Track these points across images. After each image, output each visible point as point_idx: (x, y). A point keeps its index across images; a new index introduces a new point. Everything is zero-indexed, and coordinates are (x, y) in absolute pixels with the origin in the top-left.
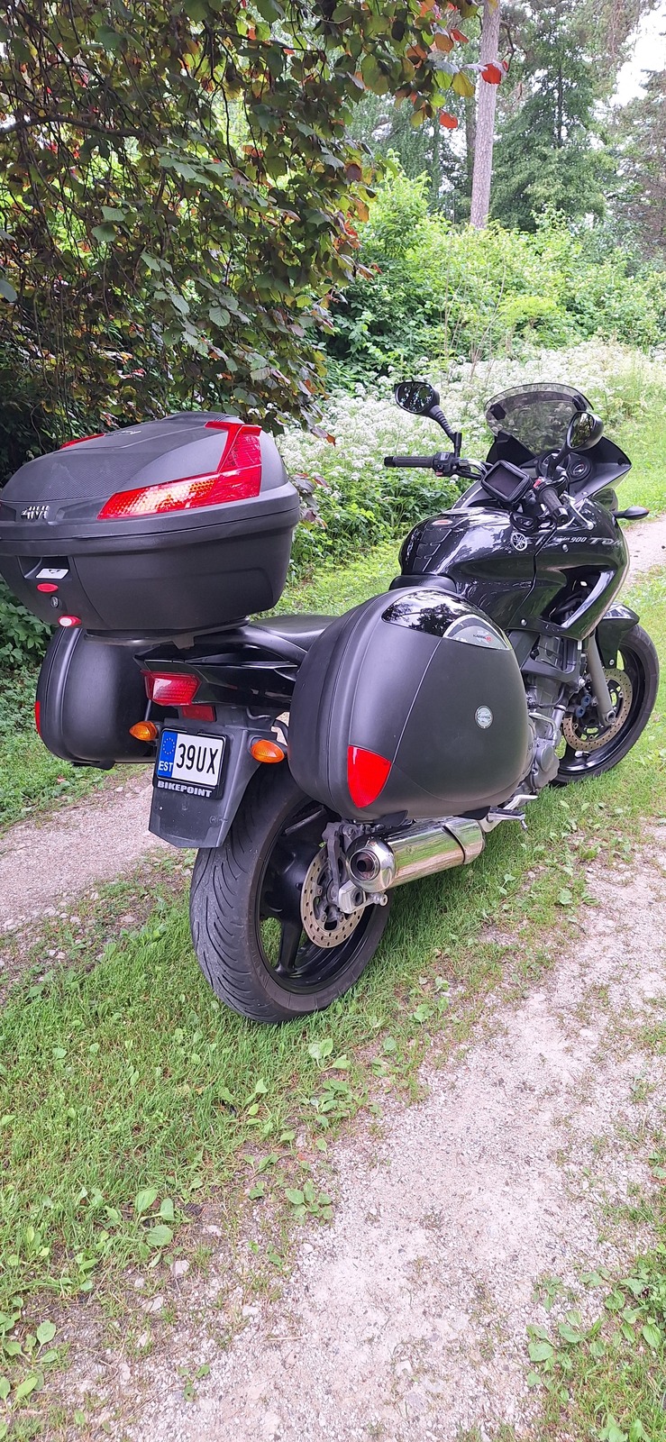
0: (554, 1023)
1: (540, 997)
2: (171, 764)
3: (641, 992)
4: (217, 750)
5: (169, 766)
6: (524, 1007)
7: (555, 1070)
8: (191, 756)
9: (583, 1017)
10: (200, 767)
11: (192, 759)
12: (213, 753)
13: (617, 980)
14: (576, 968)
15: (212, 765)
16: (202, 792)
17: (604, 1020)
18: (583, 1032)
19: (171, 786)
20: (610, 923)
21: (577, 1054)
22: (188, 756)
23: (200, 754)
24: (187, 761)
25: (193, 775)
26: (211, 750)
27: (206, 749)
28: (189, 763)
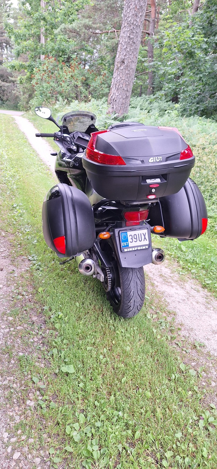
2: (127, 242)
4: (146, 233)
5: (126, 243)
8: (135, 237)
10: (140, 240)
11: (136, 239)
12: (144, 234)
15: (145, 238)
16: (144, 248)
19: (131, 249)
22: (134, 238)
23: (139, 236)
24: (134, 240)
25: (138, 243)
26: (143, 233)
27: (141, 234)
28: (136, 240)
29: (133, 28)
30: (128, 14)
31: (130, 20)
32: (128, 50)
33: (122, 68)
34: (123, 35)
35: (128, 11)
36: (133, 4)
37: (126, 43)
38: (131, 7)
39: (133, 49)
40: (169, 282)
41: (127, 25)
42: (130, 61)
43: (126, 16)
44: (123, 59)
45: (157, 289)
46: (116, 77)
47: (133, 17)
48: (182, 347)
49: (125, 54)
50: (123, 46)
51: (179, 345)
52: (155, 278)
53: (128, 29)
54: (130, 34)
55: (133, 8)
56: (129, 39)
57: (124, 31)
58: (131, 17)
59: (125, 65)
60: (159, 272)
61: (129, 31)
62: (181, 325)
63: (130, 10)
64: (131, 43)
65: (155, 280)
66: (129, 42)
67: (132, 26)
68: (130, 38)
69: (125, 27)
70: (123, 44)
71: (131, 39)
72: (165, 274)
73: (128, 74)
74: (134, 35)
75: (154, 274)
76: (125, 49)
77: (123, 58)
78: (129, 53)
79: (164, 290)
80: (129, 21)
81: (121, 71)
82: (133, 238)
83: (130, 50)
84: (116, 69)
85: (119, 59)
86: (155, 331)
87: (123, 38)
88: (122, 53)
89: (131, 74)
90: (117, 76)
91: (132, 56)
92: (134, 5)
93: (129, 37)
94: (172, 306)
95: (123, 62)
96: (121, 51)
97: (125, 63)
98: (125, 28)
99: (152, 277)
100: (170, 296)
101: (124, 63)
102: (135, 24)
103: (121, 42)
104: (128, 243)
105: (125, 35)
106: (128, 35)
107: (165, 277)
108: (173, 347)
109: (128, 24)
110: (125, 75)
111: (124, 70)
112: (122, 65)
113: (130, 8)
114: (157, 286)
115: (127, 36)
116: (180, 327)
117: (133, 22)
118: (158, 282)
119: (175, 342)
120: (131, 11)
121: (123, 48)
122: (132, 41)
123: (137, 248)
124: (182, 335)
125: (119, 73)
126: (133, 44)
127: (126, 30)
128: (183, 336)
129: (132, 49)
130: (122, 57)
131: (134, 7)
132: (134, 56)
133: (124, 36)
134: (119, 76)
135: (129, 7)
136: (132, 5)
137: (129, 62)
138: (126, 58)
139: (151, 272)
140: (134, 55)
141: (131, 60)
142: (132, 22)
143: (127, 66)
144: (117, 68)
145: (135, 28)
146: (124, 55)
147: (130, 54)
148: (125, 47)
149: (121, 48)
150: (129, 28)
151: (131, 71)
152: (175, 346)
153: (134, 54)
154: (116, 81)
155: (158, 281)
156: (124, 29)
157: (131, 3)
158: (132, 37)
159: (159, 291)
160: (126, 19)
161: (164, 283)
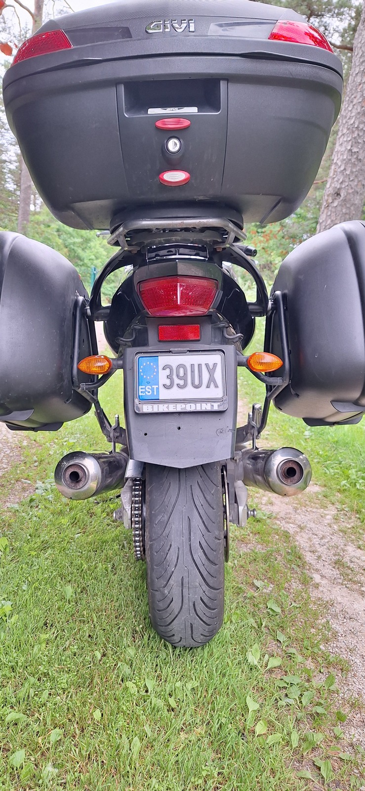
2: (155, 387)
4: (215, 365)
5: (153, 389)
8: (182, 373)
10: (197, 382)
11: (184, 378)
12: (211, 368)
15: (212, 380)
16: (207, 407)
19: (164, 408)
22: (178, 376)
23: (193, 372)
24: (177, 381)
25: (190, 392)
26: (207, 365)
27: (199, 365)
28: (182, 382)
29: (358, 135)
30: (349, 114)
31: (352, 122)
32: (348, 172)
33: (335, 204)
34: (339, 148)
35: (350, 109)
36: (358, 97)
37: (345, 162)
38: (355, 101)
39: (356, 171)
40: (355, 582)
41: (348, 132)
42: (350, 191)
43: (346, 117)
44: (339, 189)
45: (314, 594)
46: (323, 221)
47: (358, 117)
48: (334, 781)
49: (341, 180)
50: (340, 167)
51: (323, 772)
52: (318, 566)
53: (348, 137)
54: (352, 147)
55: (359, 102)
56: (350, 154)
57: (341, 143)
58: (354, 118)
59: (341, 198)
60: (335, 555)
61: (350, 140)
62: (353, 705)
63: (353, 106)
64: (354, 160)
65: (317, 570)
66: (350, 160)
67: (356, 132)
68: (352, 152)
69: (343, 135)
70: (339, 164)
71: (353, 154)
72: (352, 562)
73: (346, 214)
74: (359, 147)
75: (319, 557)
76: (342, 172)
77: (338, 187)
78: (349, 179)
79: (333, 597)
80: (352, 124)
81: (333, 210)
82: (175, 377)
83: (352, 172)
84: (325, 208)
85: (331, 189)
86: (253, 706)
87: (339, 155)
88: (336, 179)
89: (352, 215)
90: (326, 219)
91: (356, 183)
92: (360, 97)
93: (350, 150)
94: (342, 645)
95: (338, 194)
96: (335, 176)
97: (342, 195)
98: (343, 137)
99: (313, 562)
100: (348, 616)
101: (339, 196)
102: (362, 129)
103: (335, 161)
104: (158, 389)
105: (343, 149)
106: (349, 148)
107: (348, 567)
108: (300, 774)
109: (348, 129)
110: (340, 216)
111: (339, 208)
112: (335, 199)
113: (354, 103)
114: (317, 586)
115: (346, 149)
116: (346, 710)
117: (358, 125)
118: (323, 576)
119: (314, 759)
120: (355, 107)
121: (339, 170)
122: (355, 156)
123: (183, 406)
124: (346, 738)
125: (329, 214)
126: (356, 163)
127: (345, 139)
128: (351, 745)
129: (354, 170)
130: (336, 186)
131: (361, 101)
132: (360, 183)
133: (341, 150)
134: (330, 218)
135: (352, 102)
136: (357, 99)
137: (350, 193)
138: (343, 186)
139: (313, 552)
140: (359, 181)
141: (353, 190)
142: (356, 126)
143: (344, 200)
144: (327, 205)
145: (362, 136)
146: (340, 182)
147: (351, 179)
148: (342, 168)
149: (335, 171)
150: (351, 136)
151: (352, 208)
152: (308, 774)
153: (360, 179)
154: (324, 227)
155: (326, 575)
156: (341, 139)
157: (355, 95)
158: (355, 150)
159: (319, 599)
160: (346, 122)
161: (340, 581)
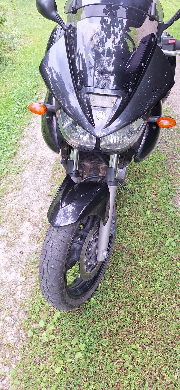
0: (47, 159)
1: (52, 163)
3: (29, 172)
6: (54, 159)
7: (43, 150)
9: (41, 162)
13: (36, 173)
14: (47, 173)
17: (36, 163)
18: (40, 159)
20: (42, 190)
21: (40, 155)
